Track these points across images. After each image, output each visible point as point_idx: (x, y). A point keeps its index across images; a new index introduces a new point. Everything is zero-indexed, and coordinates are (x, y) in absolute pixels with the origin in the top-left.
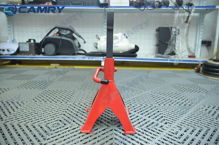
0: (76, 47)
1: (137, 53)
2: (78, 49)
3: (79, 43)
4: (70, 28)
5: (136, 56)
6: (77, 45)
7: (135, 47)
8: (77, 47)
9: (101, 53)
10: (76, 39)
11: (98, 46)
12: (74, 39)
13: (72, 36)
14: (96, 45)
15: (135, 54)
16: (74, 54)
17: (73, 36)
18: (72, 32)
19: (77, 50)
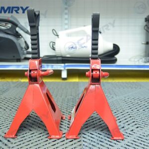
0: (22, 48)
1: (117, 56)
2: (25, 52)
3: (26, 42)
4: (11, 19)
5: (116, 60)
6: (23, 45)
7: (114, 47)
8: (24, 49)
9: (60, 58)
10: (22, 37)
11: (56, 47)
12: (18, 36)
13: (15, 32)
14: (53, 45)
15: (114, 59)
16: (19, 60)
17: (17, 32)
18: (15, 25)
19: (24, 54)
